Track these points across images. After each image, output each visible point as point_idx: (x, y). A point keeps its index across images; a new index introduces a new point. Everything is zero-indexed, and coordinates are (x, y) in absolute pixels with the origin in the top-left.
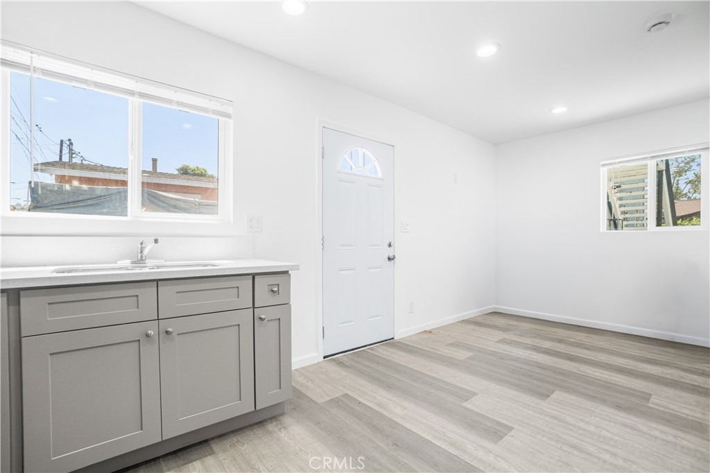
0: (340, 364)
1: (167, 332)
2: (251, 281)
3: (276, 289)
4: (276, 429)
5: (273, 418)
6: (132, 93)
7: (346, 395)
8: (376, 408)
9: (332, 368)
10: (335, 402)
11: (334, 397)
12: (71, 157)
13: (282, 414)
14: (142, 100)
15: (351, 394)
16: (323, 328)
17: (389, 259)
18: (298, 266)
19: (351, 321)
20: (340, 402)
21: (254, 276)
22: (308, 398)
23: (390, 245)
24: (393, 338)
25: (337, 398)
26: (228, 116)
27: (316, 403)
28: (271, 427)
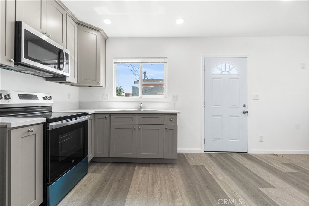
0: (210, 155)
1: (139, 128)
2: (163, 116)
3: (171, 119)
4: (170, 167)
5: (172, 164)
6: (139, 62)
7: (203, 166)
8: (211, 173)
9: (206, 156)
10: (197, 167)
11: (197, 165)
12: (145, 78)
13: (175, 164)
14: (142, 64)
15: (205, 166)
16: (204, 139)
17: (244, 113)
18: (180, 112)
19: (220, 139)
20: (198, 167)
21: (164, 114)
22: (188, 162)
23: (244, 106)
24: (247, 152)
25: (198, 166)
26: (166, 62)
27: (189, 164)
28: (169, 166)
